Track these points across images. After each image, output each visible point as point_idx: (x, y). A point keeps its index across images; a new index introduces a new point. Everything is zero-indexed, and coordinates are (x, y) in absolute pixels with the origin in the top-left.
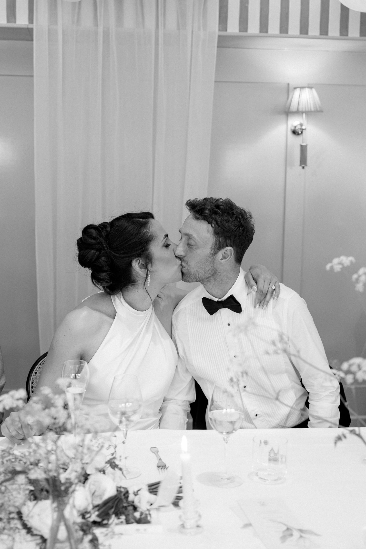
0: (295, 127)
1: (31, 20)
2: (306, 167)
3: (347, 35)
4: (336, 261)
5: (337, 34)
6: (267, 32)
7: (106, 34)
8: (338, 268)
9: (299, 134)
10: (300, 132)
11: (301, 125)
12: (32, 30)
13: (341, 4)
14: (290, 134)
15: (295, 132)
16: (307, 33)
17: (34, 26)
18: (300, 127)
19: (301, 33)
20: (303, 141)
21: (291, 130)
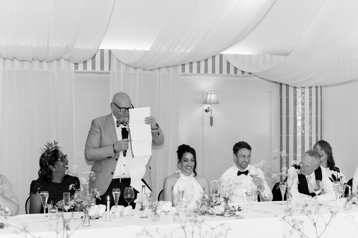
0: (207, 109)
1: (110, 69)
2: (212, 126)
3: (230, 73)
5: (226, 73)
6: (200, 73)
9: (207, 112)
10: (208, 111)
12: (110, 73)
13: (227, 61)
14: (204, 111)
15: (206, 111)
16: (215, 73)
17: (111, 71)
18: (208, 109)
19: (212, 73)
20: (211, 115)
21: (205, 110)
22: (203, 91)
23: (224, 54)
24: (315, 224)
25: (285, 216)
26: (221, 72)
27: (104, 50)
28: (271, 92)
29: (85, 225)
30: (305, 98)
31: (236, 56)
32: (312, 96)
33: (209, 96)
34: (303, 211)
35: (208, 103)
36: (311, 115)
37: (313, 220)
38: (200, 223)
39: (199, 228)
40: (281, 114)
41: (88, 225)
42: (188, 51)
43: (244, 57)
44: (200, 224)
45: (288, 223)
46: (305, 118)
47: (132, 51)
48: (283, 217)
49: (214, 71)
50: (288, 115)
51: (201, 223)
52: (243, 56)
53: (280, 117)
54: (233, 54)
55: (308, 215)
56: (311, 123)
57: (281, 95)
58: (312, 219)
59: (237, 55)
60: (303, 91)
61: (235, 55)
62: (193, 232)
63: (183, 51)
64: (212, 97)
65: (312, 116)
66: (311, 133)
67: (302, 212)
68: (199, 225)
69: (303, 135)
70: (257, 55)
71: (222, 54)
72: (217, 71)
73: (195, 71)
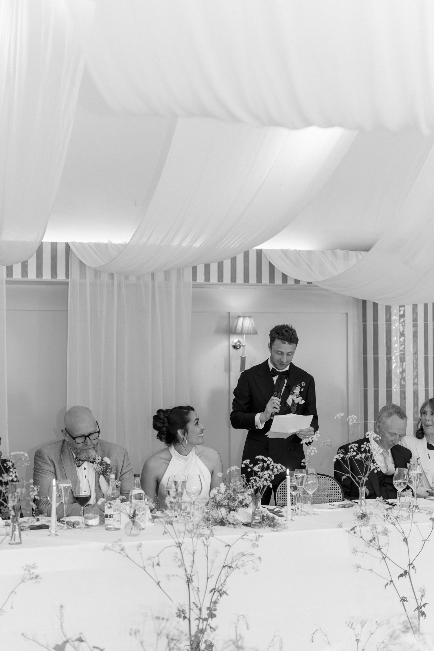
0: (236, 343)
1: (67, 276)
3: (274, 283)
4: (338, 415)
5: (268, 282)
6: (222, 281)
7: (119, 285)
8: (340, 417)
9: (237, 349)
10: (238, 348)
11: (239, 341)
12: (68, 283)
13: (270, 262)
14: (232, 348)
15: (235, 347)
16: (248, 282)
17: (69, 280)
18: (238, 343)
19: (244, 282)
20: (243, 354)
21: (232, 345)
22: (229, 313)
23: (265, 249)
24: (406, 540)
25: (356, 527)
26: (259, 279)
27: (56, 243)
28: (347, 314)
29: (13, 542)
30: (406, 324)
31: (285, 253)
32: (417, 321)
33: (241, 320)
34: (387, 518)
35: (239, 332)
36: (416, 353)
37: (403, 532)
38: (207, 537)
39: (206, 547)
40: (365, 352)
41: (19, 541)
42: (197, 244)
43: (299, 254)
44: (206, 539)
45: (361, 537)
46: (406, 359)
47: (106, 245)
48: (352, 528)
49: (246, 279)
50: (378, 354)
51: (209, 538)
52: (297, 252)
53: (364, 357)
54: (280, 250)
55: (394, 525)
56: (416, 367)
57: (364, 320)
58: (401, 532)
59: (286, 250)
60: (402, 313)
61: (282, 250)
62: (194, 553)
63: (188, 246)
64: (246, 323)
65: (417, 355)
66: (416, 384)
67: (385, 519)
68: (205, 541)
69: (403, 388)
70: (323, 252)
71: (261, 250)
72: (253, 279)
73: (214, 278)
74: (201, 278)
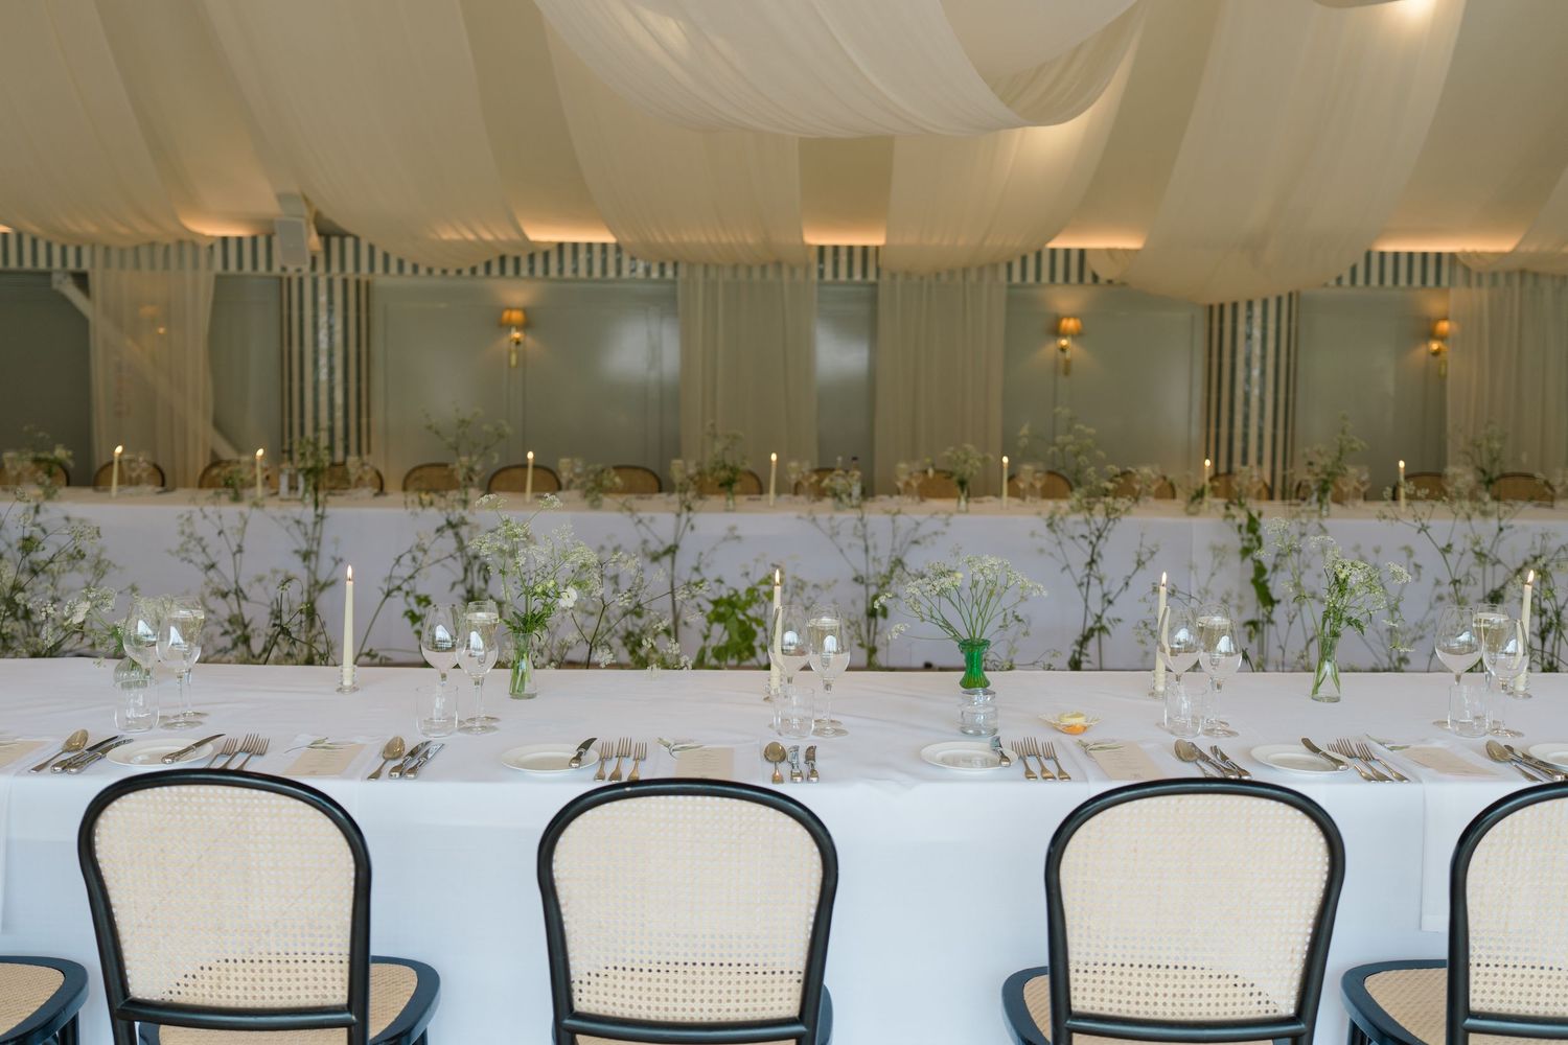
0: (1063, 345)
1: (877, 278)
2: (1069, 376)
6: (1040, 281)
9: (1064, 351)
11: (1067, 344)
12: (878, 284)
14: (1058, 350)
15: (1062, 349)
21: (1059, 347)
22: (1052, 313)
23: (1089, 248)
26: (1081, 279)
28: (1193, 316)
30: (1254, 326)
33: (1064, 321)
52: (1124, 251)
54: (1105, 249)
57: (1211, 322)
59: (1113, 249)
60: (1250, 310)
71: (1083, 249)
72: (1074, 278)
73: (1031, 278)
74: (1016, 278)
